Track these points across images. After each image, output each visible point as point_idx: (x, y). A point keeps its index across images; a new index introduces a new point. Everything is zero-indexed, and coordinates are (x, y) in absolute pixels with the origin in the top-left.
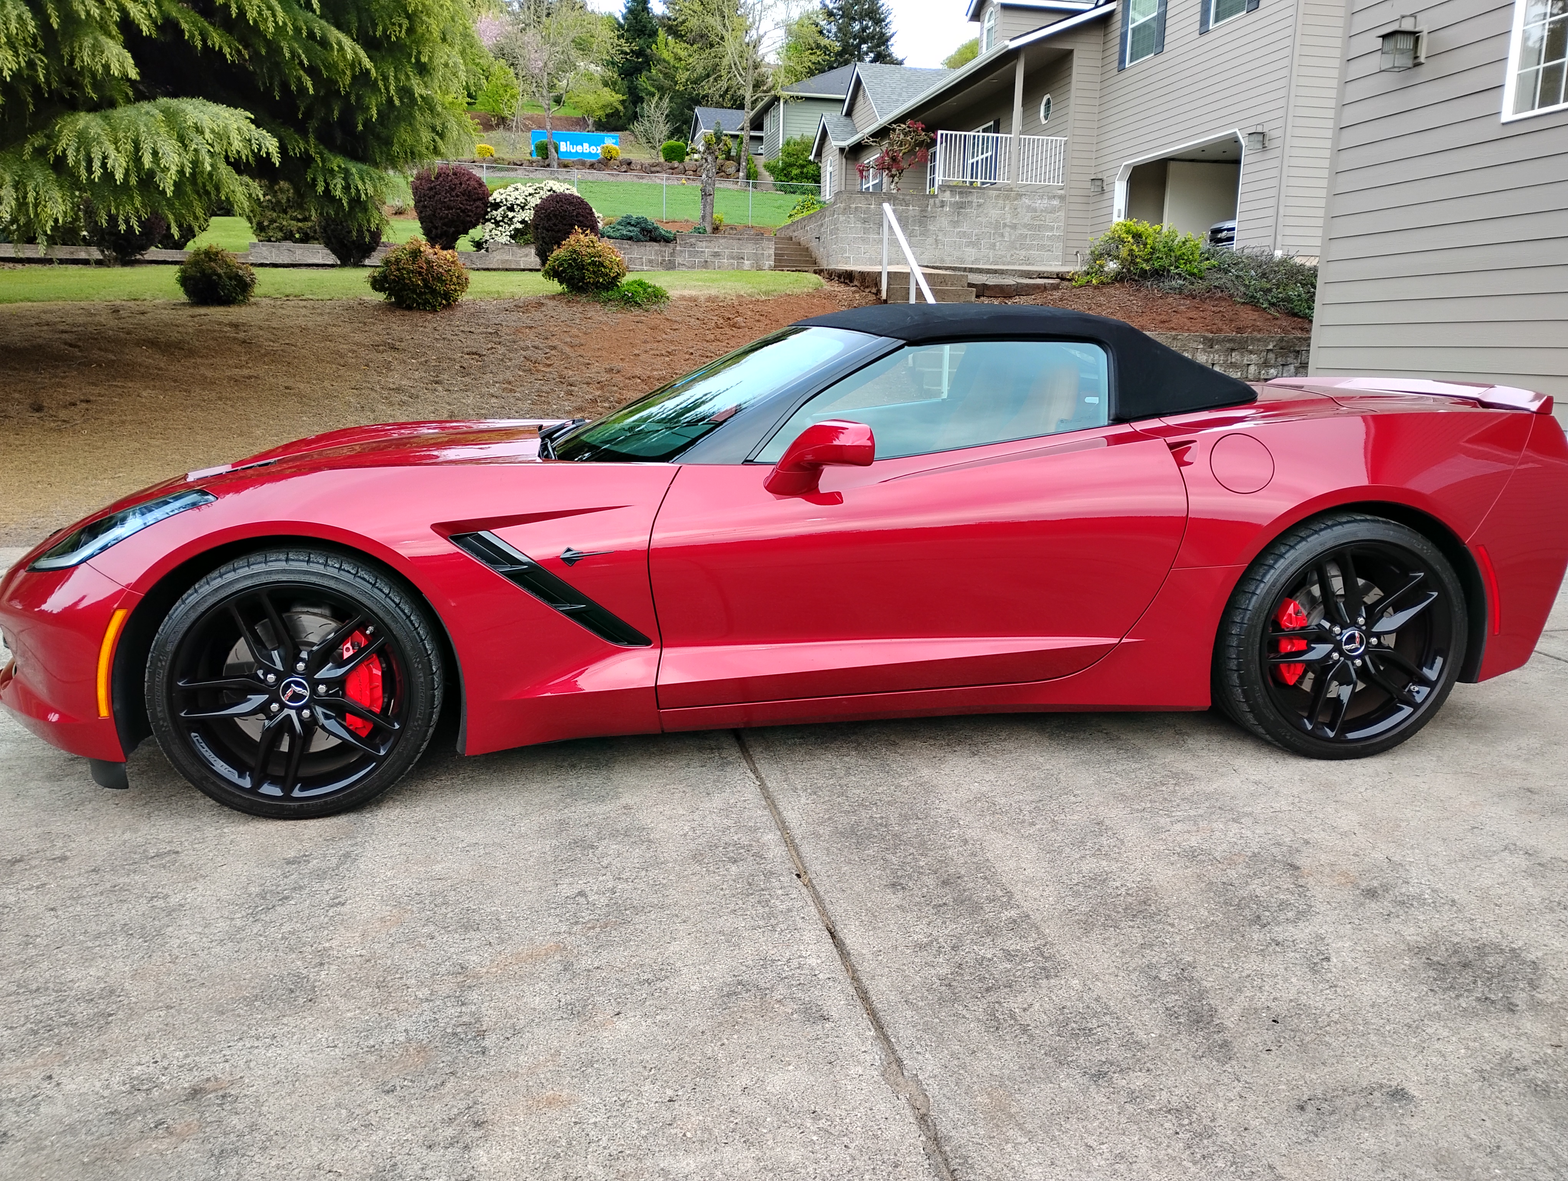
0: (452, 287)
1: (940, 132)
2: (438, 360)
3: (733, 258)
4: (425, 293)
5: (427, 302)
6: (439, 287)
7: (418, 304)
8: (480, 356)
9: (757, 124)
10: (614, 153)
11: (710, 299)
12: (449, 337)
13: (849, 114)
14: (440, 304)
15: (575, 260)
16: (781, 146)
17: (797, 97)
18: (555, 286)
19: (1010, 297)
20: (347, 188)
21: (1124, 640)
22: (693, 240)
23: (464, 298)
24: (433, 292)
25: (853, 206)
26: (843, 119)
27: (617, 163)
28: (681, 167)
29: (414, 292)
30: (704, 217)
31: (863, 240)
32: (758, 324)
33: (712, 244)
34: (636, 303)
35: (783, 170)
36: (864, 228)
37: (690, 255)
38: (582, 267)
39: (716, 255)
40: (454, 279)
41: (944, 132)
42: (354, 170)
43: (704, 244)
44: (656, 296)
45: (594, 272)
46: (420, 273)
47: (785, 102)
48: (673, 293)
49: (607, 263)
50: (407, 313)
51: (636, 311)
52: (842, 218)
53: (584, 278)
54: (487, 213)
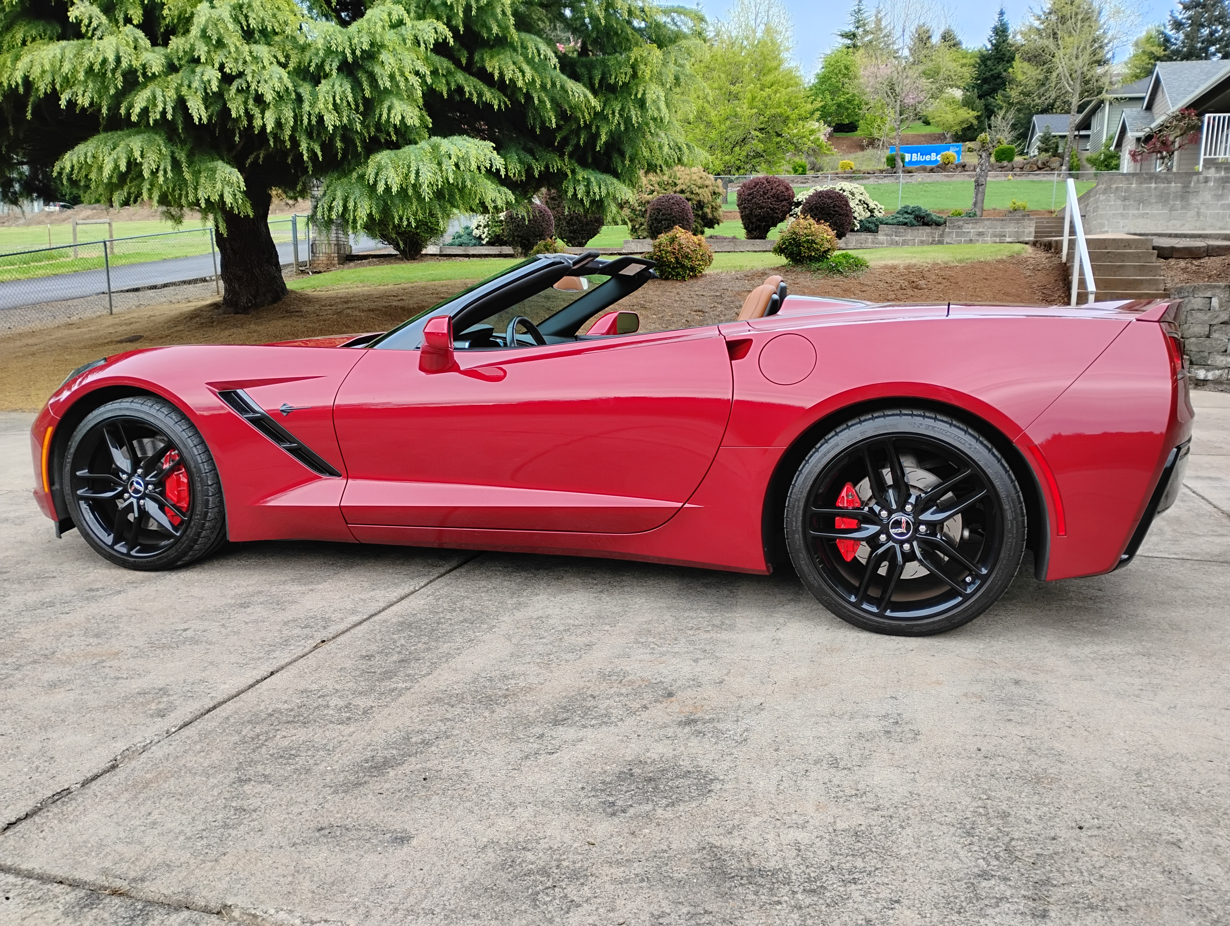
0: (697, 263)
1: (1207, 115)
2: (672, 316)
3: (996, 236)
4: (677, 268)
5: (678, 274)
6: (687, 263)
7: (673, 276)
8: (703, 312)
9: (1085, 124)
10: (951, 159)
11: (908, 267)
12: (686, 298)
13: (1149, 108)
14: (689, 275)
16: (1104, 141)
17: (1121, 99)
18: (783, 260)
20: (588, 193)
21: (687, 505)
22: (960, 223)
23: (707, 271)
24: (683, 266)
25: (1114, 186)
26: (1143, 113)
27: (954, 166)
28: (1010, 165)
29: (669, 267)
30: (975, 204)
31: (1122, 216)
33: (977, 226)
34: (838, 271)
36: (1124, 205)
37: (957, 236)
38: (798, 245)
39: (980, 234)
40: (699, 257)
41: (1212, 115)
42: (593, 179)
43: (971, 226)
44: (858, 265)
45: (808, 248)
46: (674, 253)
47: (1111, 104)
48: (871, 264)
49: (818, 241)
50: (663, 282)
51: (837, 277)
52: (1102, 197)
53: (800, 253)
54: (791, 210)
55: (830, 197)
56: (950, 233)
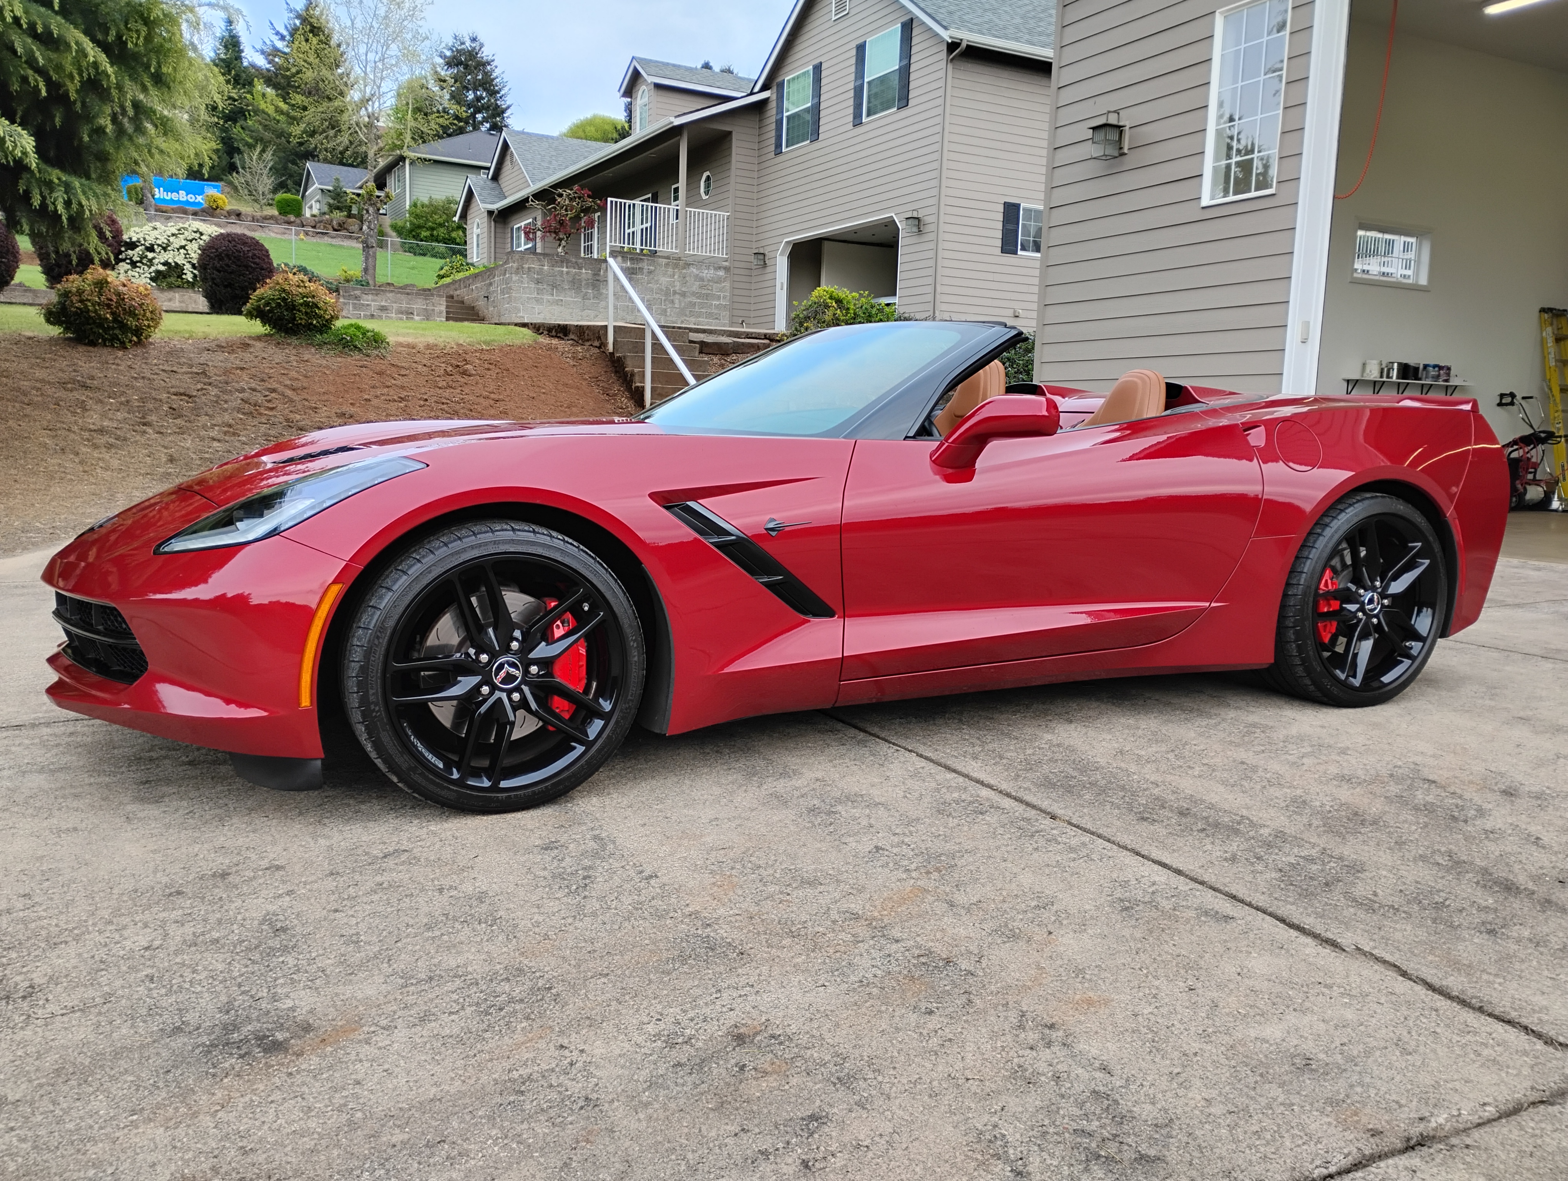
0: (146, 323)
1: (609, 199)
2: (142, 400)
4: (113, 328)
5: (114, 338)
6: (132, 322)
7: (104, 340)
8: (190, 397)
9: (381, 184)
10: (220, 203)
11: (428, 347)
12: (148, 375)
13: (495, 178)
14: (131, 341)
15: (284, 299)
16: (408, 207)
17: (425, 160)
18: (257, 327)
19: (728, 355)
20: (68, 204)
21: (1213, 605)
22: (358, 293)
23: (157, 336)
24: (123, 327)
25: (526, 266)
26: (489, 183)
27: (225, 213)
28: (298, 221)
29: (101, 326)
30: (366, 270)
31: (537, 301)
32: (489, 373)
33: (379, 298)
34: (356, 347)
35: (411, 231)
36: (538, 289)
37: (355, 308)
38: (292, 307)
39: (383, 309)
40: (148, 314)
41: (614, 200)
42: (77, 184)
43: (370, 297)
44: (377, 340)
45: (306, 313)
46: (109, 306)
47: (411, 164)
48: (391, 339)
49: (321, 304)
50: (91, 349)
51: (357, 356)
52: (515, 278)
53: (294, 319)
55: (245, 244)
56: (345, 304)
